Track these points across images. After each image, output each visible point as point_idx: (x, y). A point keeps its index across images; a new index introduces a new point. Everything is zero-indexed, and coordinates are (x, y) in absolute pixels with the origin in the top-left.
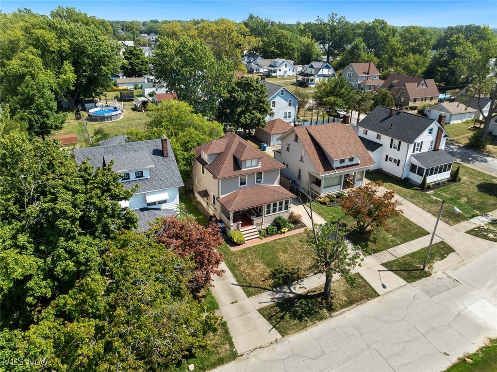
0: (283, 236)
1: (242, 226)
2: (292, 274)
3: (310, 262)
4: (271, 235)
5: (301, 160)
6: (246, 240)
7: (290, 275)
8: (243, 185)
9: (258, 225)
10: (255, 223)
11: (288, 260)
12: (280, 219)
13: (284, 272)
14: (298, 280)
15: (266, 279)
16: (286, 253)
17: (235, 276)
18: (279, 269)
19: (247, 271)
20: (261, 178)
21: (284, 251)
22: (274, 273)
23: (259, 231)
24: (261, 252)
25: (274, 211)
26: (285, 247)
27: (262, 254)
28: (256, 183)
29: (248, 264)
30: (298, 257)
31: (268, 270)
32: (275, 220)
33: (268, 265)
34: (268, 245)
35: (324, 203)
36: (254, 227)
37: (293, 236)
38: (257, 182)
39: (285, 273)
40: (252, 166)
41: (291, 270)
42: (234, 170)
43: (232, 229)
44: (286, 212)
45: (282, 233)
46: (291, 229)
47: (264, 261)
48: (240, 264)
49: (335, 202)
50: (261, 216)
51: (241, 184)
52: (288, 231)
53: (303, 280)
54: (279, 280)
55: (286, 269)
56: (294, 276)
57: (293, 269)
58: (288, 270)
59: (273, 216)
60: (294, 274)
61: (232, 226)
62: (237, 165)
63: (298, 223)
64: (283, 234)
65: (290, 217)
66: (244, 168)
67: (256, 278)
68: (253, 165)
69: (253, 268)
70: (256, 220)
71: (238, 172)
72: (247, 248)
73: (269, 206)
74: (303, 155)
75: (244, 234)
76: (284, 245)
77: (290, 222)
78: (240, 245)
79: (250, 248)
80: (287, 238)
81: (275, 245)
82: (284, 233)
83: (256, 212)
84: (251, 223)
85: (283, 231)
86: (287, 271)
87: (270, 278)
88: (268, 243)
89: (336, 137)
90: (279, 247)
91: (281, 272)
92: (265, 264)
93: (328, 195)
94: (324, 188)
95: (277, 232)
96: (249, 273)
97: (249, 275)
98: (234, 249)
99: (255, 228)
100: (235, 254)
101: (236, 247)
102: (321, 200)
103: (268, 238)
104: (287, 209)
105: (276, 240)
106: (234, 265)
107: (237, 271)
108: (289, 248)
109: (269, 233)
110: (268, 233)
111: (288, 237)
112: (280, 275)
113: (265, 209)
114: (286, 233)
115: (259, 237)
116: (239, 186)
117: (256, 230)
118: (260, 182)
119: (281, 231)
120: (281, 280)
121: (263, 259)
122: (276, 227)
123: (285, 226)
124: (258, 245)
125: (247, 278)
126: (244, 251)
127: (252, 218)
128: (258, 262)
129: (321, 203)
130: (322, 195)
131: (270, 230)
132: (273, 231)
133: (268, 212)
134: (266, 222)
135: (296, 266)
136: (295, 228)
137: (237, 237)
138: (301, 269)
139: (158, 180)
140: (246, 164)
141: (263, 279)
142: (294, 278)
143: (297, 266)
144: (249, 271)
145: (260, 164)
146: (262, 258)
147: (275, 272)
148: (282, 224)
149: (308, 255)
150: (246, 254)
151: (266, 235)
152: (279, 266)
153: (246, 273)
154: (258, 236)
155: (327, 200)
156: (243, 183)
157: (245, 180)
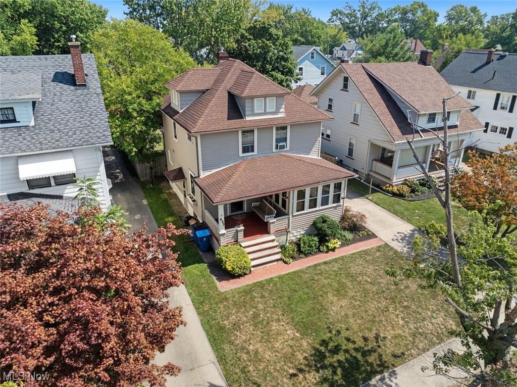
0: (330, 256)
1: (245, 236)
2: (365, 354)
3: (403, 319)
4: (306, 255)
5: (355, 122)
6: (254, 266)
7: (359, 356)
8: (248, 152)
9: (279, 233)
10: (272, 228)
11: (350, 313)
12: (324, 221)
13: (344, 347)
14: (381, 372)
15: (301, 371)
16: (344, 296)
17: (222, 359)
18: (331, 338)
19: (251, 347)
20: (285, 140)
21: (337, 290)
22: (320, 352)
23: (282, 247)
24: (285, 294)
25: (313, 204)
26: (339, 283)
27: (289, 298)
28: (274, 150)
29: (256, 326)
30: (372, 306)
31: (305, 344)
32: (314, 224)
33: (305, 328)
34: (300, 276)
35: (400, 195)
36: (272, 237)
37: (353, 257)
38: (277, 148)
39: (347, 351)
40: (265, 113)
41: (360, 343)
42: (229, 119)
43: (223, 241)
44: (335, 207)
45: (329, 250)
46: (346, 243)
47: (293, 319)
48: (236, 326)
49: (420, 193)
50: (285, 214)
51: (246, 150)
52: (342, 246)
53: (394, 373)
54: (335, 373)
55: (348, 340)
56: (371, 359)
57: (365, 339)
58: (354, 342)
59: (310, 215)
60: (370, 352)
61: (223, 235)
62: (235, 108)
63: (359, 231)
64: (331, 252)
65: (343, 218)
66: (249, 115)
67: (275, 369)
68: (268, 111)
69: (267, 338)
70: (275, 224)
71: (236, 123)
72: (255, 284)
73: (301, 195)
74: (358, 111)
75: (249, 253)
76: (336, 276)
77: (344, 229)
78: (239, 276)
79: (260, 285)
80: (341, 261)
81: (316, 278)
82: (333, 250)
83: (275, 207)
84: (264, 229)
85: (331, 245)
86: (351, 346)
87: (310, 366)
88: (301, 271)
89: (416, 80)
90: (326, 282)
91: (336, 350)
92: (297, 326)
93: (406, 180)
94: (399, 167)
95: (319, 248)
96: (257, 353)
97: (256, 358)
98: (225, 286)
99: (273, 241)
100: (226, 299)
101: (232, 281)
102: (395, 189)
103: (301, 260)
104: (338, 201)
105: (319, 265)
106: (222, 329)
107: (226, 347)
108: (349, 284)
109: (302, 249)
110: (300, 250)
111: (342, 258)
112: (336, 357)
113: (293, 201)
114: (336, 250)
115: (281, 259)
116: (241, 154)
117: (275, 244)
118: (283, 147)
119: (327, 247)
120: (339, 371)
121: (292, 311)
122: (316, 239)
123: (334, 237)
124: (280, 277)
125: (251, 368)
126: (248, 291)
127: (267, 218)
128: (278, 320)
129: (394, 194)
130: (394, 180)
131: (304, 243)
132: (310, 246)
133: (301, 207)
134: (295, 228)
135: (370, 330)
136: (354, 241)
137: (232, 259)
138: (385, 338)
139: (52, 131)
140: (253, 107)
141: (291, 371)
142: (371, 365)
143: (374, 332)
144: (258, 345)
145: (282, 110)
146: (288, 309)
147: (323, 349)
148: (329, 232)
149: (393, 300)
150: (253, 298)
151: (296, 255)
152: (330, 332)
153: (248, 353)
154: (278, 256)
155: (406, 189)
156: (248, 149)
157: (253, 142)
